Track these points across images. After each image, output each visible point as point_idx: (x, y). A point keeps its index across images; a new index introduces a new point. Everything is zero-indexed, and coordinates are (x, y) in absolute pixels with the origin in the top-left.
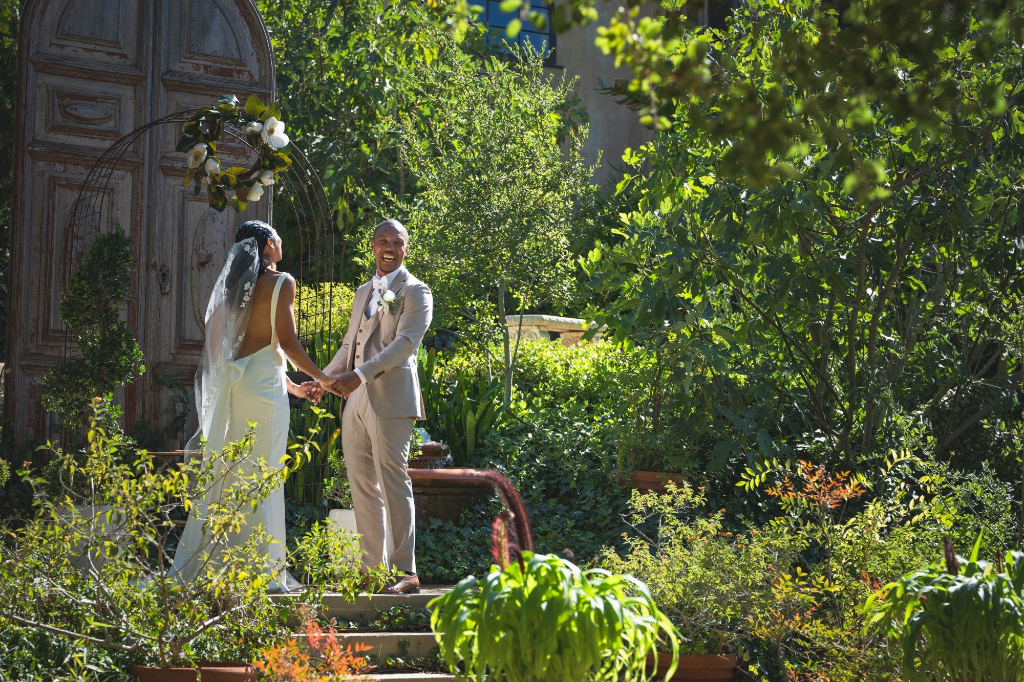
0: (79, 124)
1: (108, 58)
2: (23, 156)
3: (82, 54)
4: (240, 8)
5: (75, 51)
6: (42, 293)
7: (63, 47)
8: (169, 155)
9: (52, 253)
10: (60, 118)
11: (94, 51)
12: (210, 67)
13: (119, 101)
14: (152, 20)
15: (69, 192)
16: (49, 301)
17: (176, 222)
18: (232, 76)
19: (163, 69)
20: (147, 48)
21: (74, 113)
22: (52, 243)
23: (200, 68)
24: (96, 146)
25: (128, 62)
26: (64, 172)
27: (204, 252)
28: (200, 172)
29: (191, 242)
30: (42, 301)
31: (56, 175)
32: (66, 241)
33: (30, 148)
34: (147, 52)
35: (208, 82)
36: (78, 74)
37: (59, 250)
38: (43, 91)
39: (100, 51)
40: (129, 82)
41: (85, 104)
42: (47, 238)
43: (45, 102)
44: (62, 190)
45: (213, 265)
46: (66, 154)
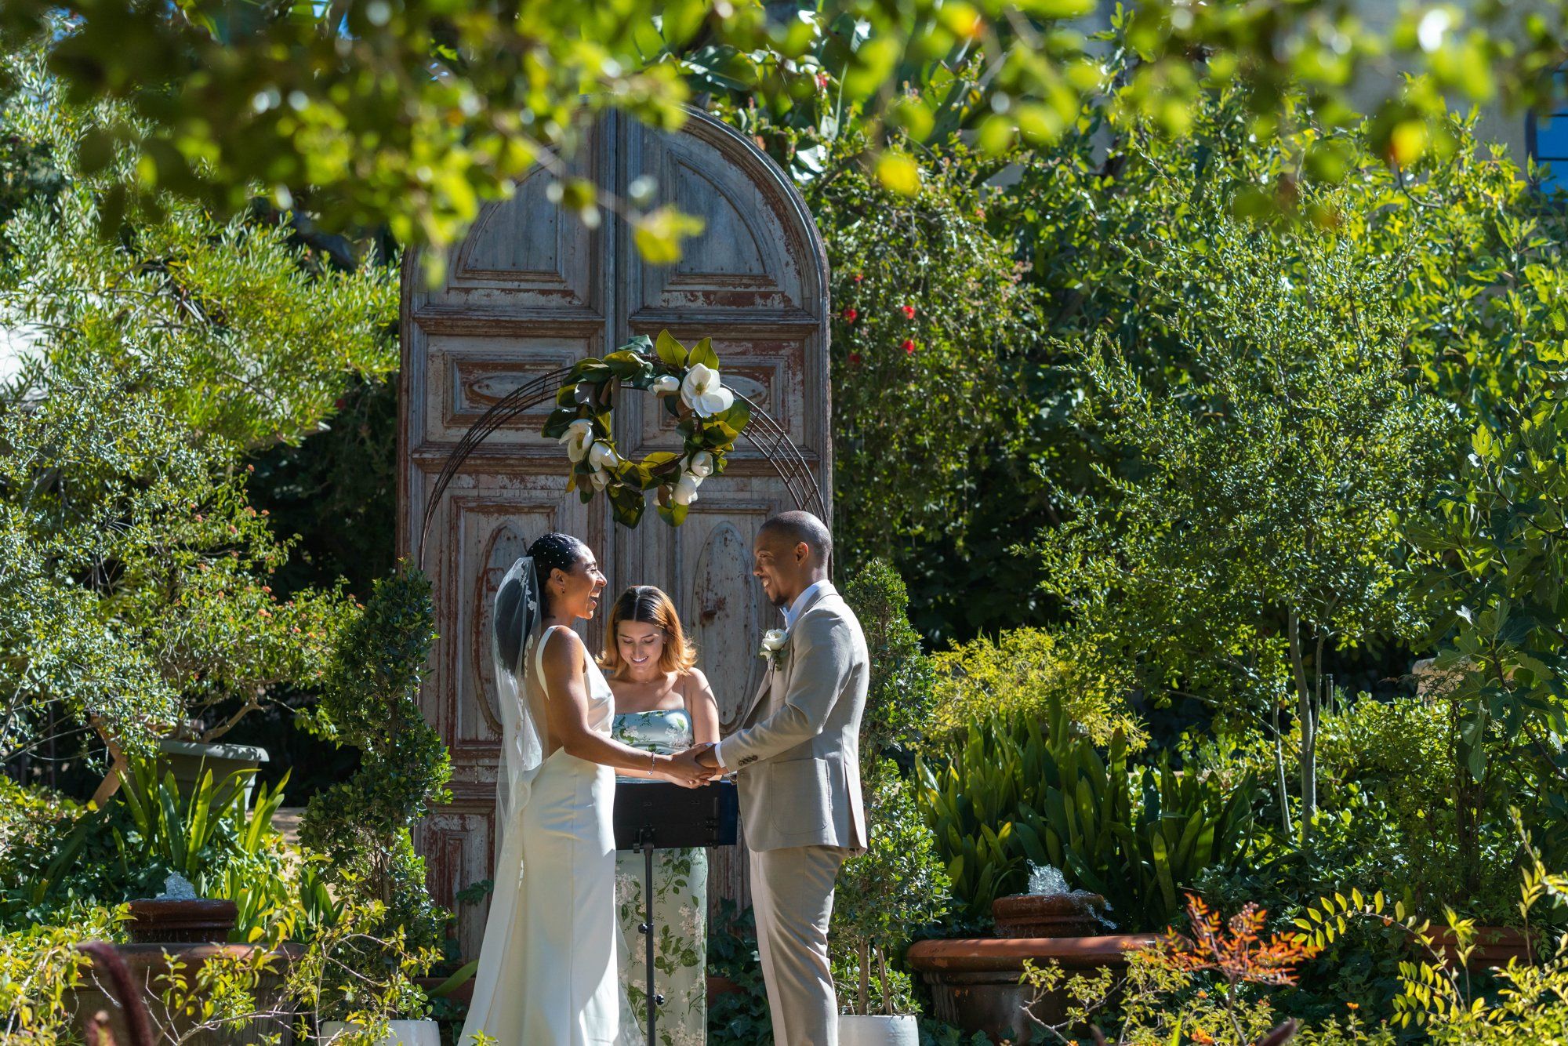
1: (542, 300)
2: (406, 470)
3: (500, 299)
4: (762, 192)
5: (488, 295)
6: (443, 683)
7: (468, 291)
8: (650, 443)
9: (456, 617)
10: (466, 404)
11: (519, 291)
12: (715, 293)
13: (561, 365)
15: (483, 519)
16: (454, 695)
17: (663, 551)
18: (753, 304)
19: (633, 307)
20: (606, 276)
21: (485, 392)
22: (457, 601)
23: (696, 298)
24: (526, 441)
25: (576, 302)
26: (475, 487)
27: (711, 596)
28: (584, 467)
29: (690, 581)
30: (443, 696)
31: (461, 493)
32: (480, 596)
33: (416, 456)
34: (606, 282)
35: (710, 317)
36: (493, 331)
37: (469, 612)
38: (437, 365)
39: (528, 291)
40: (577, 333)
41: (502, 378)
42: (449, 594)
43: (440, 383)
44: (471, 515)
45: (727, 616)
46: (474, 458)
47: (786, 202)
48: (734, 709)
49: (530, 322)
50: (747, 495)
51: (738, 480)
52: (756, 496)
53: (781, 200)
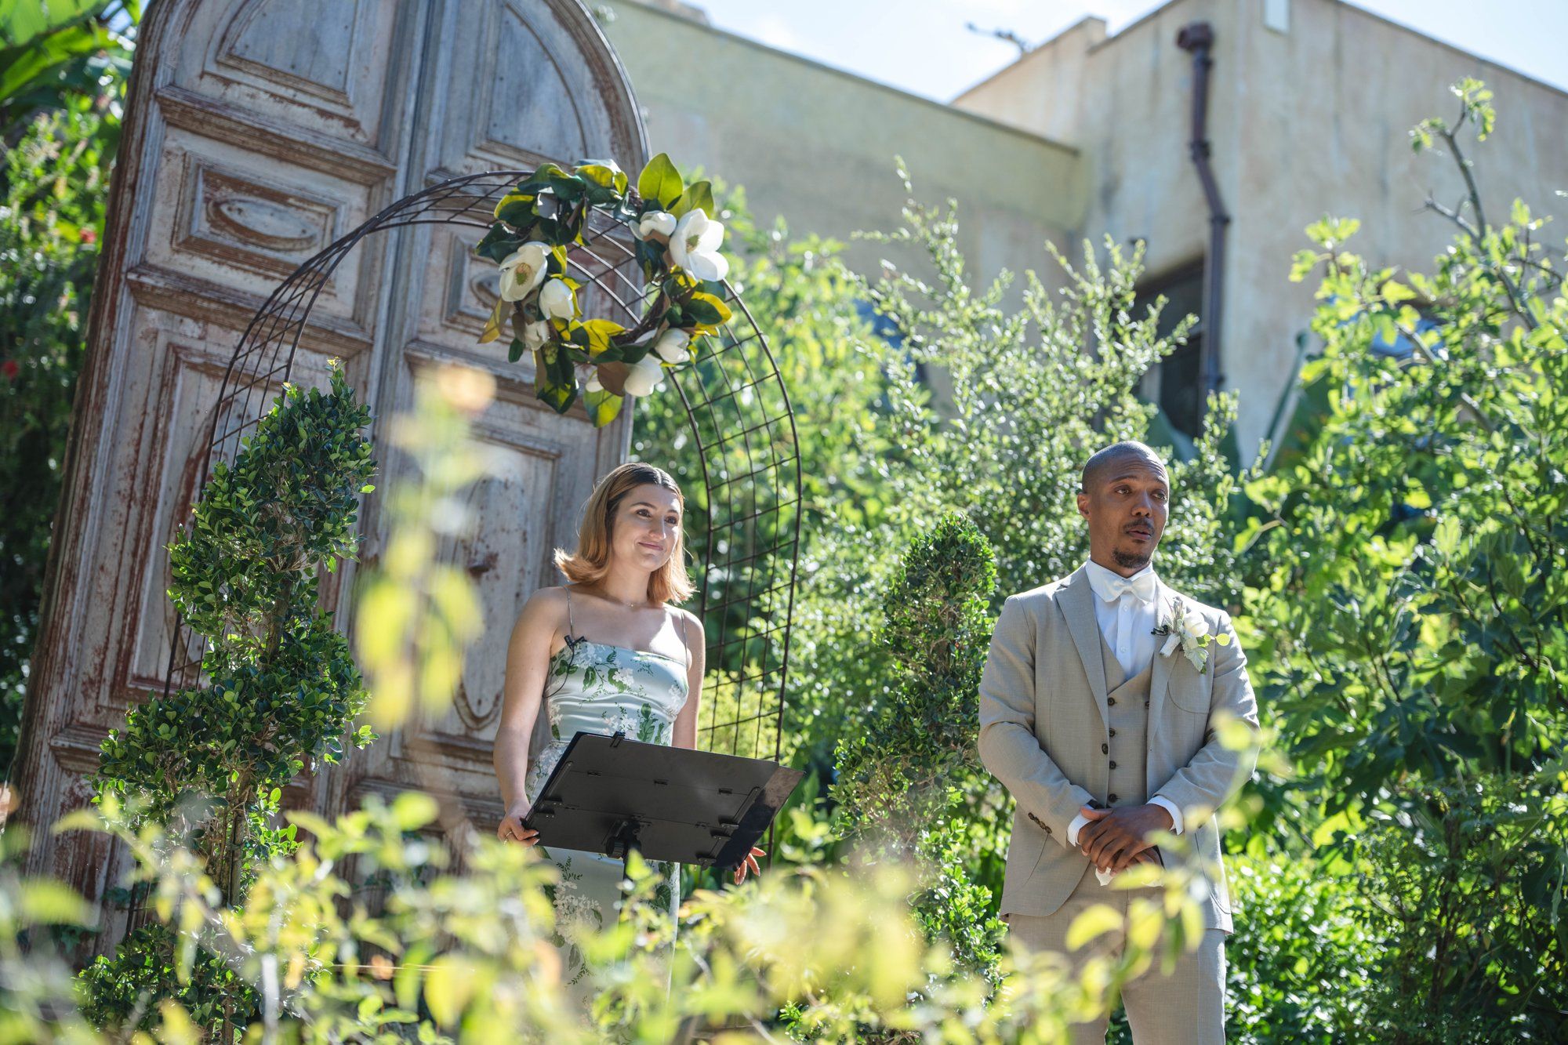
0: (246, 243)
1: (319, 122)
2: (116, 291)
3: (268, 107)
4: (593, 72)
5: (252, 96)
6: (122, 591)
7: (227, 82)
8: (427, 338)
9: (154, 507)
10: (205, 226)
11: (293, 102)
13: (334, 210)
14: (417, 62)
15: (205, 382)
16: (136, 612)
19: (430, 164)
20: (403, 113)
21: (235, 217)
22: (158, 484)
25: (360, 137)
26: (201, 338)
27: (480, 547)
28: (527, 310)
31: (182, 342)
33: (132, 277)
34: (402, 123)
36: (253, 143)
37: (171, 502)
38: (176, 166)
39: (304, 105)
40: (358, 175)
41: (262, 206)
42: (147, 473)
43: (177, 188)
44: (193, 376)
45: (497, 577)
46: (210, 300)
47: (620, 90)
48: (492, 698)
49: (304, 144)
50: (534, 432)
51: (525, 410)
52: (544, 435)
53: (614, 88)
